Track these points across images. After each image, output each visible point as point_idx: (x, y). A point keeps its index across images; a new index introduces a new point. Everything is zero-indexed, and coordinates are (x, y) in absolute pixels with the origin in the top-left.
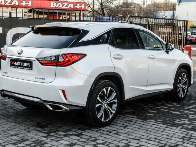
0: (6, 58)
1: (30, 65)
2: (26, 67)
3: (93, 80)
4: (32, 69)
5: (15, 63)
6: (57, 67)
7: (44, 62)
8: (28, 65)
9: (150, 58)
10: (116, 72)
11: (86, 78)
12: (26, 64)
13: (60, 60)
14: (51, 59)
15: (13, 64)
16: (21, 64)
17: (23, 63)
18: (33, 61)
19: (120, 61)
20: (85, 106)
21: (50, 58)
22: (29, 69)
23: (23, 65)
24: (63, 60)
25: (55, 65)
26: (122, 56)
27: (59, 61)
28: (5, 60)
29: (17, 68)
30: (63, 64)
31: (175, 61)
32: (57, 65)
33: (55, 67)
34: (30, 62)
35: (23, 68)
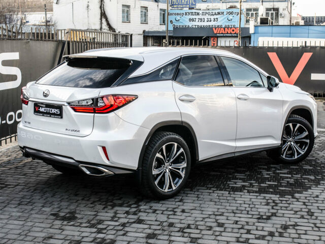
0: (28, 102)
2: (54, 114)
3: (148, 131)
4: (62, 118)
6: (96, 115)
7: (78, 108)
9: (239, 99)
10: (184, 120)
11: (137, 129)
12: (54, 111)
14: (87, 102)
18: (63, 106)
19: (189, 104)
20: (136, 169)
21: (85, 102)
22: (58, 117)
24: (103, 104)
25: (93, 111)
26: (193, 97)
27: (99, 105)
28: (27, 105)
29: (43, 115)
30: (104, 110)
31: (283, 103)
32: (94, 111)
33: (93, 114)
34: (60, 108)
35: (50, 116)
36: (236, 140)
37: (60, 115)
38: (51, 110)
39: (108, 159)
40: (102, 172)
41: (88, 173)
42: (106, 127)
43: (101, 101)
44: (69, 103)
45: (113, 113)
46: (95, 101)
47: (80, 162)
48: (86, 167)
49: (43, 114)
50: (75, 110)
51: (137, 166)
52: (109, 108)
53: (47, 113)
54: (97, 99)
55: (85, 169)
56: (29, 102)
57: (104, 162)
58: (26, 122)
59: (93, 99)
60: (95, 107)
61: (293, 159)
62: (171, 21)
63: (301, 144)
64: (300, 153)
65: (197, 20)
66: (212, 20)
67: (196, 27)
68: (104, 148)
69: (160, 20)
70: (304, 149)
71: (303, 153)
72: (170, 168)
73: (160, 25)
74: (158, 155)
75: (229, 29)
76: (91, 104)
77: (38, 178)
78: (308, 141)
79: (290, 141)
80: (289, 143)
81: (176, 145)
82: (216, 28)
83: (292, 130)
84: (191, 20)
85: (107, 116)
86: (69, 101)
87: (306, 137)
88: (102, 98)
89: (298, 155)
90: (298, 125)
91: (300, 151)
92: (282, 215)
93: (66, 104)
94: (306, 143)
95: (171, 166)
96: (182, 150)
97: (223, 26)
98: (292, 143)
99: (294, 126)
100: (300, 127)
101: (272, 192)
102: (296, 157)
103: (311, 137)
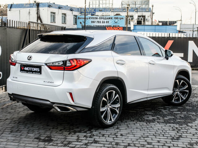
36: (148, 90)
37: (40, 72)
38: (33, 69)
39: (73, 101)
40: (69, 110)
41: (59, 110)
42: (72, 80)
43: (69, 63)
44: (46, 64)
45: (76, 70)
46: (65, 62)
47: (54, 103)
48: (58, 107)
49: (27, 71)
50: (51, 69)
51: (91, 106)
52: (74, 67)
53: (30, 71)
54: (66, 61)
56: (17, 64)
57: (71, 103)
58: (14, 77)
59: (63, 61)
61: (179, 102)
62: (80, 22)
63: (183, 93)
64: (183, 99)
65: (96, 22)
66: (105, 22)
67: (96, 26)
68: (71, 94)
70: (185, 96)
71: (184, 99)
72: (110, 107)
73: (74, 24)
74: (104, 99)
75: (116, 27)
76: (62, 64)
77: (19, 115)
78: (188, 91)
79: (177, 92)
80: (176, 93)
81: (114, 92)
82: (108, 27)
83: (178, 84)
84: (92, 22)
85: (73, 73)
86: (46, 63)
87: (187, 89)
88: (70, 60)
89: (181, 100)
90: (182, 81)
91: (183, 97)
92: (186, 137)
93: (44, 64)
94: (187, 93)
95: (111, 106)
96: (117, 96)
97: (112, 26)
98: (178, 93)
99: (180, 82)
101: (173, 122)
102: (181, 101)
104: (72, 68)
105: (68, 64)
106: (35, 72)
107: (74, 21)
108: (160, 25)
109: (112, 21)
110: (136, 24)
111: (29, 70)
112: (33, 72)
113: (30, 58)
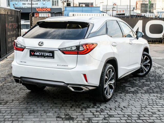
0: (24, 49)
1: (52, 55)
4: (54, 58)
5: (35, 53)
6: (78, 55)
8: (49, 55)
10: (115, 56)
13: (80, 49)
14: (72, 48)
15: (32, 54)
16: (41, 54)
17: (44, 53)
18: (55, 51)
19: (115, 47)
20: (98, 86)
21: (70, 48)
22: (51, 58)
23: (44, 55)
25: (77, 53)
26: (116, 43)
28: (23, 51)
30: (83, 53)
32: (78, 53)
33: (77, 55)
34: (52, 52)
37: (53, 57)
38: (45, 54)
39: (87, 81)
40: (82, 89)
41: (73, 90)
44: (59, 49)
45: (88, 54)
46: (78, 47)
47: (68, 84)
48: (72, 87)
49: (38, 56)
50: (64, 53)
51: (99, 84)
55: (71, 88)
57: (85, 83)
58: (21, 62)
59: (76, 46)
60: (78, 51)
62: (13, 4)
63: (146, 66)
64: (146, 71)
65: (27, 4)
66: (35, 4)
67: (27, 8)
69: (7, 4)
70: (147, 69)
71: (147, 71)
72: (109, 83)
73: (7, 6)
74: (106, 77)
75: (45, 9)
76: (75, 49)
78: (149, 64)
81: (112, 70)
82: (37, 8)
83: (143, 59)
84: (23, 4)
85: (85, 56)
86: (60, 48)
88: (82, 45)
89: (145, 72)
93: (57, 49)
96: (113, 73)
97: (41, 7)
98: (142, 66)
99: (144, 57)
100: (146, 57)
102: (144, 73)
103: (151, 62)
104: (85, 52)
105: (81, 49)
106: (48, 56)
107: (7, 3)
108: (83, 6)
109: (40, 3)
110: (66, 6)
111: (40, 55)
112: (44, 57)
113: (41, 44)
